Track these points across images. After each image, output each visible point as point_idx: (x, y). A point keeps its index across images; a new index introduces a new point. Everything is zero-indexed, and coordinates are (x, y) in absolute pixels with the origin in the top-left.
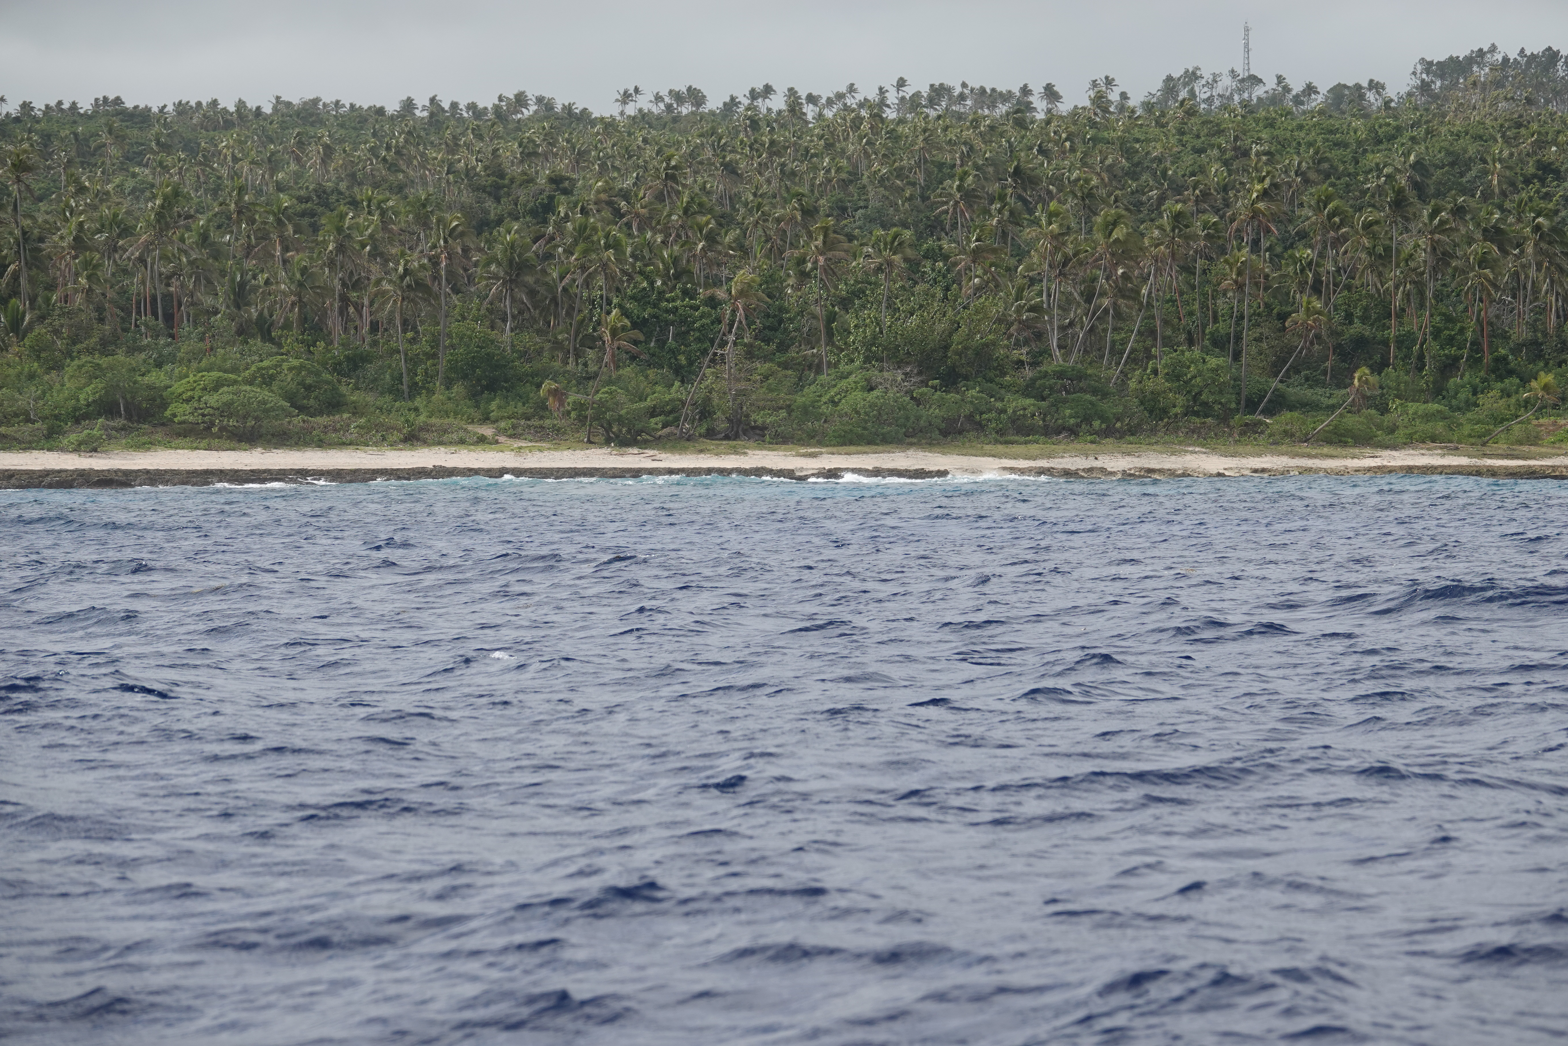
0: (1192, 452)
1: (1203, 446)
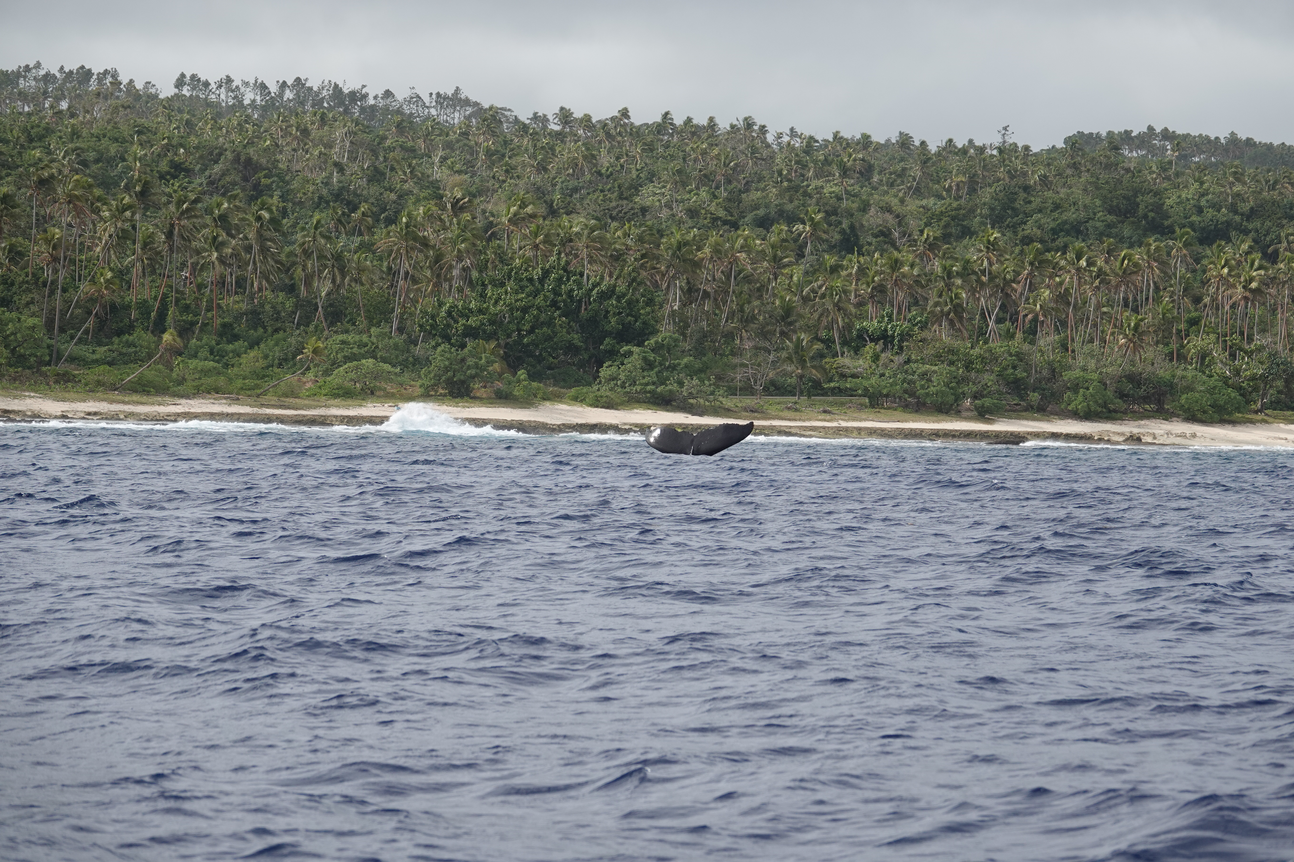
0: (30, 397)
1: (36, 392)
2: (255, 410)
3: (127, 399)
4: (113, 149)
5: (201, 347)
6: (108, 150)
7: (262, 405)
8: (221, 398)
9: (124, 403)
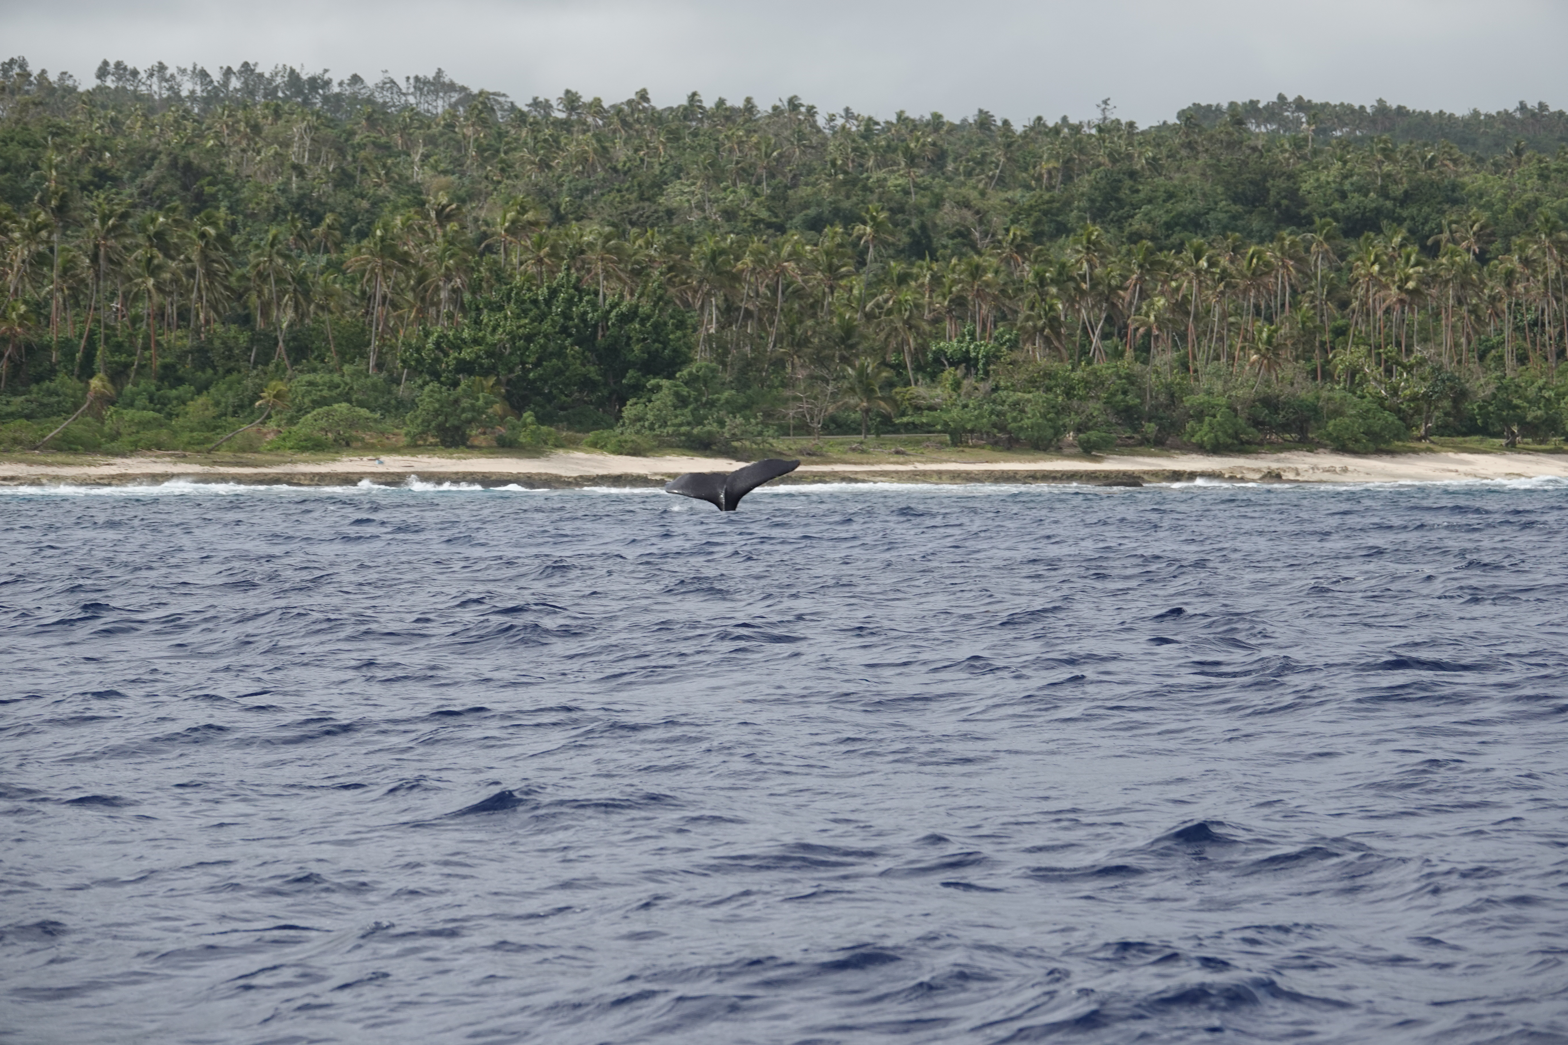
2: (206, 469)
3: (49, 460)
4: (24, 155)
5: (139, 394)
6: (17, 157)
7: (215, 463)
8: (164, 456)
9: (47, 464)
